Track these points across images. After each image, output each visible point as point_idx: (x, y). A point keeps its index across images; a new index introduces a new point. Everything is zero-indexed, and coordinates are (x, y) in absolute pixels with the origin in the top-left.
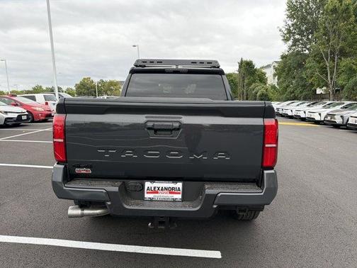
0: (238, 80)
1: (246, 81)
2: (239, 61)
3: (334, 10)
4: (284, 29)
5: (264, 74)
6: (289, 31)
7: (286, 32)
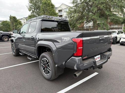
0: (10, 24)
1: (14, 24)
2: (10, 16)
3: (45, 3)
4: (28, 7)
5: (21, 22)
6: (30, 8)
7: (29, 8)
